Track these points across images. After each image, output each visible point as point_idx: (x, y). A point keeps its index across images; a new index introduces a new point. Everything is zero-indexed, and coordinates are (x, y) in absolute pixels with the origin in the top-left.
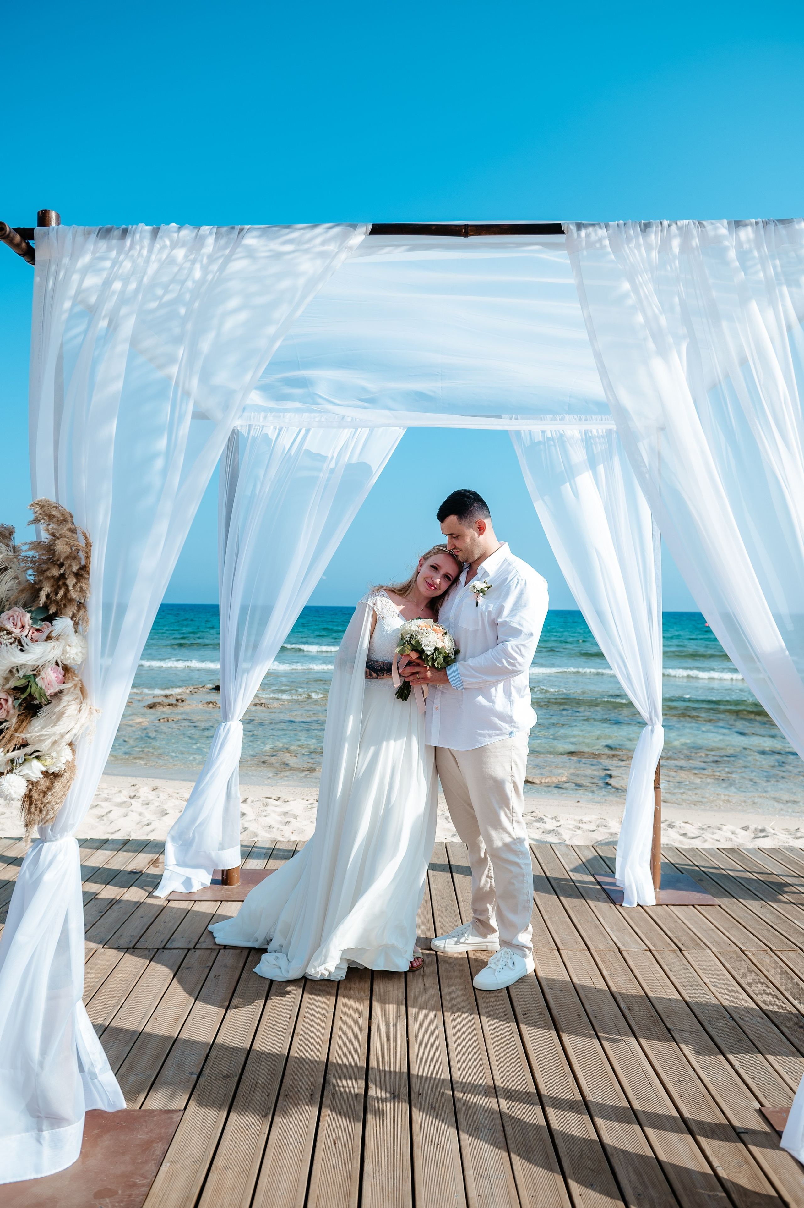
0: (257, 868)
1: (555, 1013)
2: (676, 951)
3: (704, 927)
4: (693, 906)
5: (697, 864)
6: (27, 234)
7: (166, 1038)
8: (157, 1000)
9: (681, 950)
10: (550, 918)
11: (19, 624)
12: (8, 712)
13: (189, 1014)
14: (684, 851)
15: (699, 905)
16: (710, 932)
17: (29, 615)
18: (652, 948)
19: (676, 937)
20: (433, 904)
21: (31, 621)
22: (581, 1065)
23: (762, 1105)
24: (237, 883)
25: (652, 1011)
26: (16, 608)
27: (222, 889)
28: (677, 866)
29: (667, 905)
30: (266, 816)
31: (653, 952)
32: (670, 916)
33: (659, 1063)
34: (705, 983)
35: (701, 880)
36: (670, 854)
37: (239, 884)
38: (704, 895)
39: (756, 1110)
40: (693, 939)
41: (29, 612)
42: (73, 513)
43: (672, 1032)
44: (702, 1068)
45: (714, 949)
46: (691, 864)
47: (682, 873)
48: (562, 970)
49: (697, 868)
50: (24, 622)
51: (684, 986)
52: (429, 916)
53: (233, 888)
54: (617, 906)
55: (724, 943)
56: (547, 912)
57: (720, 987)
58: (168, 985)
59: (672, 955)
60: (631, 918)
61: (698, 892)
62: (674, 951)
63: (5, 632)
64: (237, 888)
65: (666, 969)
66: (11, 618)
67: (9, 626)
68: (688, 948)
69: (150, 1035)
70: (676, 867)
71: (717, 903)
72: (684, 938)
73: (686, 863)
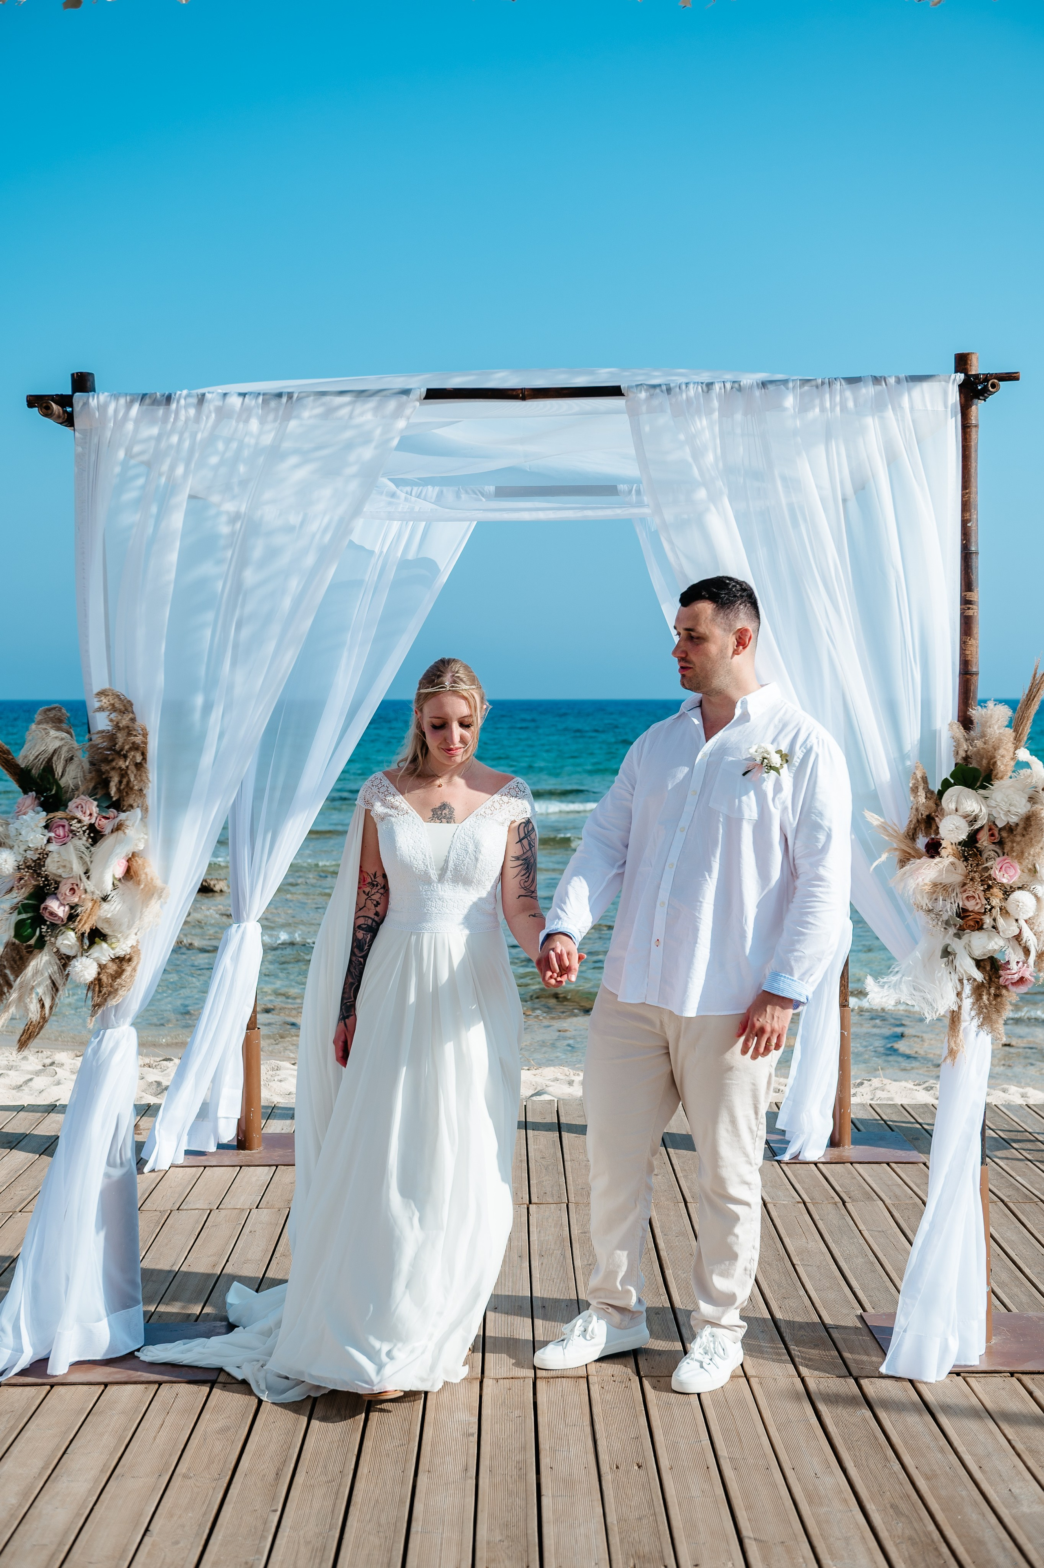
0: (283, 1132)
1: (663, 1254)
2: (838, 1204)
3: (890, 1183)
4: (888, 1164)
5: (920, 1121)
6: (65, 401)
7: (208, 1276)
8: (185, 1251)
9: (844, 1203)
10: (685, 1177)
11: (88, 812)
12: (80, 897)
13: (227, 1261)
14: (913, 1109)
15: (896, 1163)
16: (894, 1187)
17: (96, 803)
18: (807, 1199)
19: (845, 1192)
20: (530, 1164)
21: (98, 809)
22: (679, 1289)
23: (864, 1310)
24: (259, 1147)
25: (780, 1251)
26: (82, 796)
27: (238, 1155)
28: (888, 1123)
29: (852, 1163)
30: (281, 1081)
31: (807, 1204)
32: (850, 1173)
33: (769, 1287)
34: (860, 1231)
35: (917, 1139)
36: (889, 1111)
37: (261, 1148)
38: (908, 1152)
39: (857, 1316)
40: (867, 1193)
41: (94, 800)
42: (133, 701)
43: (796, 1266)
44: (816, 1291)
45: (888, 1201)
46: (913, 1121)
47: (892, 1130)
48: (684, 1220)
49: (918, 1126)
50: (92, 810)
51: (831, 1233)
52: (523, 1174)
53: (255, 1153)
54: (782, 1165)
55: (906, 1196)
56: (683, 1170)
57: (876, 1233)
58: (194, 1240)
59: (830, 1207)
60: (795, 1176)
61: (902, 1149)
62: (835, 1203)
63: (76, 820)
64: (258, 1153)
65: (816, 1217)
66: (80, 807)
67: (79, 815)
68: (853, 1201)
69: (188, 1274)
70: (888, 1125)
71: (922, 1160)
72: (856, 1194)
73: (904, 1120)
